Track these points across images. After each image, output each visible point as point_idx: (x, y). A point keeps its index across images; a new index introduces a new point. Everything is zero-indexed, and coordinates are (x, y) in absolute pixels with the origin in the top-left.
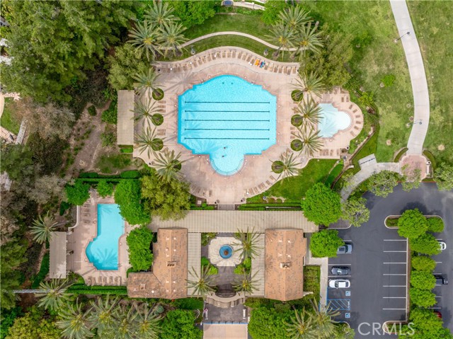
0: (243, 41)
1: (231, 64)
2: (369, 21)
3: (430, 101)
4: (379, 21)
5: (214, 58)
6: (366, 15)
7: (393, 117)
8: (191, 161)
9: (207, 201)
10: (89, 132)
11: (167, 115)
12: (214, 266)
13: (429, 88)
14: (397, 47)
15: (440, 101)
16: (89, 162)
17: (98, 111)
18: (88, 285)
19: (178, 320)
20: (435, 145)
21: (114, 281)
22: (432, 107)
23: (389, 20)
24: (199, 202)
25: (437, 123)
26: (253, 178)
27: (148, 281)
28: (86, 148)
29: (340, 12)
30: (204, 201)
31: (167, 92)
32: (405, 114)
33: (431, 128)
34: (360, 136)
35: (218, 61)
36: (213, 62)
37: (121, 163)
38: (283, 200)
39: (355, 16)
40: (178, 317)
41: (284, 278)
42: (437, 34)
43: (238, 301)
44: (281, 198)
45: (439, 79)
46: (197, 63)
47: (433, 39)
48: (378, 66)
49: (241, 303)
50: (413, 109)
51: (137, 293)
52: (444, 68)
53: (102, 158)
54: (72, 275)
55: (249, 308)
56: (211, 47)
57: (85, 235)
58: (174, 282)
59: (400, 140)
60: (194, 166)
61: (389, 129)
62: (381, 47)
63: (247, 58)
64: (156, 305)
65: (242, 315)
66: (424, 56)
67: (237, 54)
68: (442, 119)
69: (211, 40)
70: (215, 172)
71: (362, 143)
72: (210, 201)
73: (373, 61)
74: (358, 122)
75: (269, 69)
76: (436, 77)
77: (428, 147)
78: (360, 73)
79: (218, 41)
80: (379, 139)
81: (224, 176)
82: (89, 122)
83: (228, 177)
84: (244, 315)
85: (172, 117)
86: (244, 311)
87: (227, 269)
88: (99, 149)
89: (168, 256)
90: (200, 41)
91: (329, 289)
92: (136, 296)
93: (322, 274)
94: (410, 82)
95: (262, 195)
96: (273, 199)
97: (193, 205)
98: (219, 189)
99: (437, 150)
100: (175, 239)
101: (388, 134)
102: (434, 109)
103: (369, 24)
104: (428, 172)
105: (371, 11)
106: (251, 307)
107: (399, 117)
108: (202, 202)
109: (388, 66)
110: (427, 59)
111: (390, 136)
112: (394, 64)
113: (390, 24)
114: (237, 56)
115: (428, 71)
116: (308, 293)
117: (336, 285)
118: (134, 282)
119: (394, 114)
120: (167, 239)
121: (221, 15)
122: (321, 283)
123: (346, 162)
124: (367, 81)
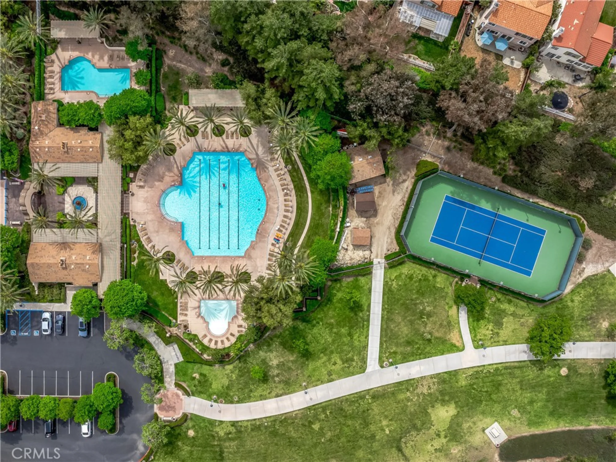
0: (301, 220)
1: (278, 208)
2: (325, 355)
3: (241, 421)
4: (326, 366)
5: (283, 190)
6: (332, 352)
7: (223, 380)
8: (175, 166)
9: (134, 184)
10: (204, 60)
11: (224, 141)
12: (65, 191)
13: (255, 420)
14: (298, 385)
15: (240, 432)
16: (173, 59)
17: (226, 69)
18: (45, 60)
19: (7, 153)
20: (194, 426)
21: (51, 86)
22: (234, 424)
23: (327, 376)
24: (131, 175)
25: (217, 429)
26: (157, 232)
27: (48, 122)
28: (187, 56)
29: (335, 323)
30: (132, 180)
31: (248, 140)
32: (227, 394)
33: (212, 423)
34: (202, 344)
35: (281, 194)
36: (279, 188)
37: (173, 93)
38: (135, 263)
39: (330, 340)
40: (11, 154)
41: (50, 262)
42: (312, 429)
43: (27, 214)
44: (136, 261)
45: (264, 431)
46: (279, 172)
47: (307, 424)
48: (277, 365)
49: (26, 217)
50: (232, 402)
51: (36, 110)
52: (275, 436)
53: (178, 74)
54: (55, 43)
55: (21, 228)
56: (295, 187)
57: (97, 57)
58: (47, 150)
59: (199, 388)
60: (170, 170)
61: (211, 377)
62: (298, 368)
63: (284, 224)
64: (25, 130)
65: (15, 221)
66: (288, 415)
67: (289, 214)
68: (222, 433)
69: (302, 187)
70: (163, 192)
71: (194, 347)
72: (133, 187)
73: (282, 360)
74: (216, 342)
75: (272, 248)
76: (266, 427)
77: (191, 419)
78: (269, 345)
79: (302, 194)
80: (199, 365)
81: (159, 201)
82: (213, 59)
83: (159, 205)
84: (14, 223)
85: (222, 146)
86: (18, 223)
87: (62, 205)
88: (188, 70)
89: (73, 142)
90: (302, 175)
91: (41, 312)
92: (33, 111)
93: (57, 305)
94: (261, 400)
95: (139, 241)
96: (135, 253)
97: (128, 169)
98: (146, 196)
99: (188, 429)
100: (91, 150)
101: (205, 376)
102: (232, 426)
103: (322, 355)
104: (165, 419)
105: (336, 358)
106: (23, 230)
107: (223, 387)
108: (131, 178)
109: (278, 376)
110: (285, 418)
111: (202, 378)
112: (280, 382)
113: (323, 377)
114: (286, 214)
115: (272, 419)
116: (36, 289)
117: (45, 320)
118: (47, 109)
119: (226, 382)
120: (90, 142)
121: (329, 197)
122: (47, 304)
123: (174, 330)
124: (261, 352)
